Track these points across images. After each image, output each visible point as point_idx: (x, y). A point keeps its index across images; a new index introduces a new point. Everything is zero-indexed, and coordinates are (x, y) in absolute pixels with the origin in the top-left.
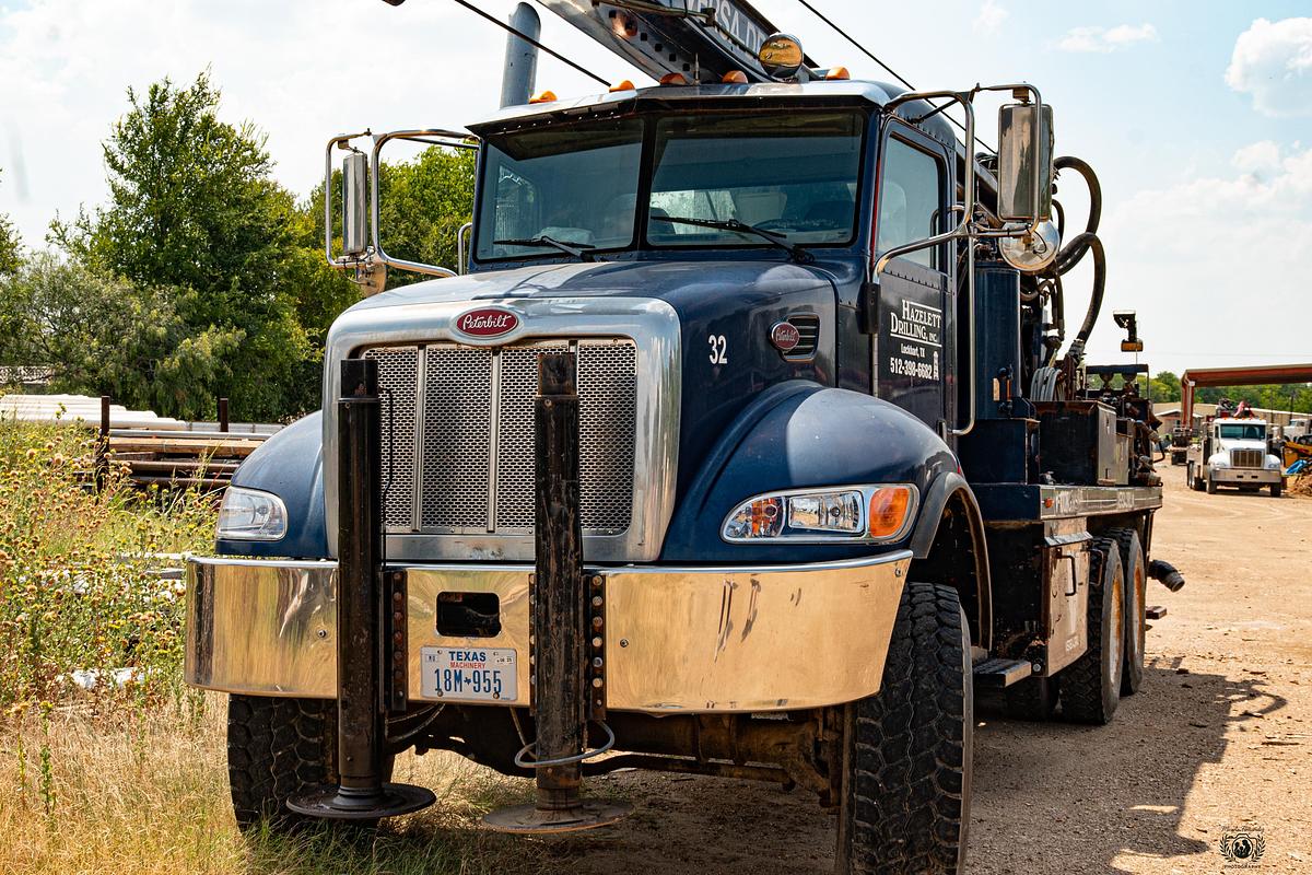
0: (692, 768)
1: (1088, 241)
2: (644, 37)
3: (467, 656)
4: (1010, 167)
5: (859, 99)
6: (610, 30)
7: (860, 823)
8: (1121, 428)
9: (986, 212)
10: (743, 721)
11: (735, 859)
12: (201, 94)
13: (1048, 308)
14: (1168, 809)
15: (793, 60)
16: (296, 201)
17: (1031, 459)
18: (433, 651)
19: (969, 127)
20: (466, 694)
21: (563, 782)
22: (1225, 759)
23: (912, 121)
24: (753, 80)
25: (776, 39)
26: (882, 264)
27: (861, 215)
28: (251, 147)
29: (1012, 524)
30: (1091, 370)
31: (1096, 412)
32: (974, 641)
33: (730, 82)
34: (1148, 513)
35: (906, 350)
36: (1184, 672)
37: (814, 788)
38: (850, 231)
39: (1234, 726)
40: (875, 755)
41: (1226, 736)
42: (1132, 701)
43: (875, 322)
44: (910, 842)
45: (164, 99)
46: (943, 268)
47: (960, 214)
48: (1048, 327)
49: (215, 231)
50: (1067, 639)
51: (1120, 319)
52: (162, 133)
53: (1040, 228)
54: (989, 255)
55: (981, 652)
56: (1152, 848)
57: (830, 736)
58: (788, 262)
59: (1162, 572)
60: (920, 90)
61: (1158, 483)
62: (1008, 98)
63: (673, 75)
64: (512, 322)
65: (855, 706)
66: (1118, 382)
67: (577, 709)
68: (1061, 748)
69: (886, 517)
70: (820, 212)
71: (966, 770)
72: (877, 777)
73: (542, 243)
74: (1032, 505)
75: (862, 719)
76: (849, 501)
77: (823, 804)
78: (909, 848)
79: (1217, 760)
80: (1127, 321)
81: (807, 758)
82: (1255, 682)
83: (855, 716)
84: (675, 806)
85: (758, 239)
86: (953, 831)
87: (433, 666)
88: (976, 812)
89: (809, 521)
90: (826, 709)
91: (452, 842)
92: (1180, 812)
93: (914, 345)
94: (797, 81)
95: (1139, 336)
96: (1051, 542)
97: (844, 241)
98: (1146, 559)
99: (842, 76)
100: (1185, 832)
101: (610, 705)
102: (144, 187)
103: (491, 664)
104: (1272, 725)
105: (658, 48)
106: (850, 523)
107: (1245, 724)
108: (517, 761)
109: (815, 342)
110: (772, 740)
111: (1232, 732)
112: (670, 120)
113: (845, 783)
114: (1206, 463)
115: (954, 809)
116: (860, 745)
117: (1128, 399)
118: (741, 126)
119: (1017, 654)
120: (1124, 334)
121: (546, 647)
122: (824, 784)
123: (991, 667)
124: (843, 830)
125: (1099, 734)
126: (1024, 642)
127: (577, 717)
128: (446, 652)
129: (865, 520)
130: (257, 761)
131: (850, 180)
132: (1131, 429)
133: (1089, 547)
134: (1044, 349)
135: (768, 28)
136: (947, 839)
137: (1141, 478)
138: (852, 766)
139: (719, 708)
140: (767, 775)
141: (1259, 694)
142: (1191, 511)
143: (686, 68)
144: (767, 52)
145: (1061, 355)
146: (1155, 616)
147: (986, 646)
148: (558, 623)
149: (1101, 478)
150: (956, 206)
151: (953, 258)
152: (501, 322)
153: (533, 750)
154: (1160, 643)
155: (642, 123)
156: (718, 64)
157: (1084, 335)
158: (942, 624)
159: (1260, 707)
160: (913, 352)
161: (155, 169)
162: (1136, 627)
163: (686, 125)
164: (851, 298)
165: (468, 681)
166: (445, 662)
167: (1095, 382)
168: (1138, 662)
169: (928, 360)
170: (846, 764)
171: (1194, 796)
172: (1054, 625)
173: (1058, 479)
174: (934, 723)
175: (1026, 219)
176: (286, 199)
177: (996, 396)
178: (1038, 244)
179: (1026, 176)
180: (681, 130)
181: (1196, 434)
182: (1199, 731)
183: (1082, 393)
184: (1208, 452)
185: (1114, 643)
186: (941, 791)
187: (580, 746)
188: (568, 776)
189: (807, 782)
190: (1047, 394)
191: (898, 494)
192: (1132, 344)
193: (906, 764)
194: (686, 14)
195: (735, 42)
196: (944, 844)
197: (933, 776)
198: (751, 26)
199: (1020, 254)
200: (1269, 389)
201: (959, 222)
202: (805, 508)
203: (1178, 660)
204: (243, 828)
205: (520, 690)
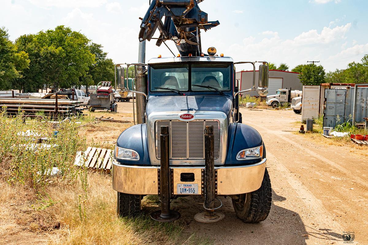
3: (187, 186)
7: (254, 208)
18: (180, 185)
20: (187, 193)
40: (257, 196)
44: (262, 211)
62: (262, 64)
64: (192, 117)
69: (261, 152)
72: (257, 200)
78: (262, 212)
85: (213, 90)
87: (180, 188)
97: (228, 90)
101: (218, 194)
103: (193, 187)
116: (254, 194)
121: (209, 184)
128: (183, 185)
129: (259, 154)
130: (126, 203)
138: (252, 198)
148: (211, 180)
155: (188, 65)
165: (188, 190)
166: (182, 187)
174: (267, 189)
186: (268, 201)
191: (262, 147)
196: (268, 210)
197: (267, 199)
205: (199, 192)
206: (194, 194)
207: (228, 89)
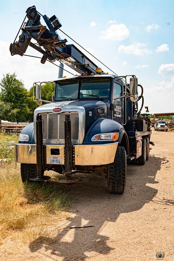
0: (87, 173)
1: (141, 96)
2: (79, 68)
3: (55, 158)
4: (132, 87)
5: (110, 77)
6: (74, 67)
7: (111, 180)
8: (146, 123)
9: (128, 93)
10: (94, 166)
11: (93, 185)
12: (14, 75)
13: (136, 106)
14: (153, 177)
15: (101, 71)
16: (28, 90)
17: (134, 128)
18: (50, 157)
19: (126, 81)
20: (55, 163)
21: (69, 176)
22: (161, 169)
23: (117, 80)
24: (95, 74)
25: (98, 68)
26: (113, 101)
27: (110, 94)
28: (21, 83)
29: (131, 137)
30: (142, 115)
31: (143, 121)
32: (127, 154)
33: (91, 75)
34: (150, 135)
35: (116, 113)
36: (154, 157)
37: (104, 175)
38: (109, 96)
39: (162, 165)
40: (113, 171)
41: (161, 166)
42: (147, 161)
43: (112, 109)
44: (118, 183)
45: (8, 76)
46: (122, 101)
47: (124, 94)
48: (136, 109)
49: (16, 95)
50: (139, 154)
51: (146, 107)
52: (8, 81)
53: (136, 96)
54: (128, 99)
55: (128, 156)
56: (151, 183)
57: (106, 168)
58: (100, 101)
59: (152, 143)
60: (118, 76)
61: (151, 131)
62: (131, 77)
63: (83, 74)
64: (61, 110)
65: (110, 164)
66: (146, 116)
67: (71, 165)
68: (138, 168)
69: (115, 137)
70: (104, 93)
71: (126, 173)
72: (113, 174)
73: (65, 98)
74: (134, 135)
75: (111, 166)
76: (109, 135)
77: (105, 177)
78: (118, 184)
79: (160, 170)
80: (147, 108)
81: (103, 171)
82: (164, 158)
83: (110, 165)
84: (84, 178)
85: (96, 97)
86: (124, 182)
87: (50, 159)
88: (127, 178)
89: (104, 138)
90: (106, 165)
91: (53, 183)
92: (155, 177)
93: (118, 112)
94: (101, 74)
95: (148, 110)
96: (137, 140)
98: (149, 141)
99: (107, 74)
100: (155, 180)
101: (75, 164)
102: (6, 89)
103: (59, 159)
104: (167, 165)
105: (81, 70)
106: (109, 138)
107: (163, 164)
108: (62, 173)
109: (104, 112)
110: (98, 169)
111: (162, 166)
112: (83, 80)
113: (109, 175)
114: (157, 127)
115: (124, 178)
116: (111, 169)
117: (147, 119)
118: (93, 81)
119: (132, 156)
120: (146, 109)
121: (66, 156)
122: (105, 175)
123: (129, 158)
124: (108, 181)
125: (143, 166)
126: (133, 154)
127: (71, 166)
129: (111, 138)
130: (25, 172)
131: (109, 88)
132: (147, 123)
133: (142, 140)
134: (135, 112)
135: (97, 67)
136: (123, 182)
137: (149, 130)
138: (110, 172)
139: (91, 165)
140: (98, 174)
141: (165, 160)
142: (155, 134)
143: (85, 72)
144: (97, 70)
145: (137, 113)
146: (151, 149)
147: (128, 155)
148: (68, 153)
149: (144, 130)
150: (123, 92)
151: (123, 100)
152: (59, 110)
153: (65, 171)
154: (151, 153)
155: (79, 81)
156: (90, 72)
157: (141, 110)
158: (122, 152)
159: (165, 162)
160: (118, 113)
161: (7, 86)
162: (148, 151)
163: (85, 81)
164: (109, 106)
165: (55, 161)
166: (52, 158)
167: (142, 117)
168: (148, 156)
169: (120, 114)
170: (109, 172)
171: (157, 175)
172: (137, 151)
173: (138, 131)
174: (121, 166)
175: (134, 94)
176: (26, 90)
177: (129, 119)
178: (135, 98)
179: (134, 87)
180: (84, 82)
181: (155, 123)
182: (157, 166)
183: (140, 118)
184: (157, 126)
185: (145, 153)
186: (122, 176)
187: (71, 170)
188: (70, 175)
189: (103, 174)
190: (136, 118)
191: (116, 134)
192: (147, 111)
193: (117, 172)
194: (85, 65)
195: (92, 69)
196: (123, 183)
197: (121, 174)
198: (94, 66)
199: (133, 99)
200: (165, 116)
201: (124, 95)
202: (103, 136)
203: (154, 155)
204: (23, 182)
205: (62, 162)
206: (60, 164)
207: (108, 97)
